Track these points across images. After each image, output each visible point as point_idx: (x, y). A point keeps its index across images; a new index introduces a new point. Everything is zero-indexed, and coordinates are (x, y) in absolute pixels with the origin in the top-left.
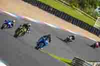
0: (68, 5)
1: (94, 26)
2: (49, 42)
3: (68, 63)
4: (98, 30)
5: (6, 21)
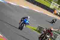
1: (50, 7)
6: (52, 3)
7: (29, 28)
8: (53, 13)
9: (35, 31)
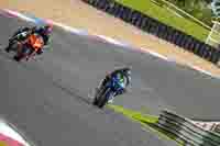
1: (207, 42)
4: (215, 50)
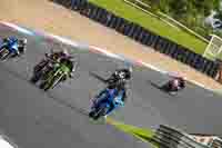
0: (146, 8)
1: (204, 55)
2: (123, 100)
3: (147, 138)
5: (5, 40)
6: (209, 38)
7: (126, 130)
8: (213, 76)
9: (146, 142)
